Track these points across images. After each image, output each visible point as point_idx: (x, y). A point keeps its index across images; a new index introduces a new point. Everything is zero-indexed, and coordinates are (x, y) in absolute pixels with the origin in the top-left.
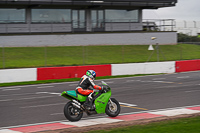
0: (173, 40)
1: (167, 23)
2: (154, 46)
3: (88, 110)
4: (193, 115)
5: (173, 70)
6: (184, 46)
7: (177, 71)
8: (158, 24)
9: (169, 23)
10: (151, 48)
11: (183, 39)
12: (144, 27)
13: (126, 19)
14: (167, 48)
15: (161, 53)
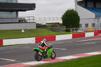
0: (34, 27)
1: (31, 18)
2: (24, 30)
3: (44, 56)
4: (44, 64)
5: (34, 42)
6: (39, 29)
7: (36, 42)
8: (26, 19)
9: (32, 18)
10: (23, 31)
11: (39, 26)
12: (19, 20)
13: (10, 17)
14: (31, 31)
15: (28, 33)
